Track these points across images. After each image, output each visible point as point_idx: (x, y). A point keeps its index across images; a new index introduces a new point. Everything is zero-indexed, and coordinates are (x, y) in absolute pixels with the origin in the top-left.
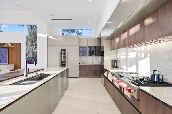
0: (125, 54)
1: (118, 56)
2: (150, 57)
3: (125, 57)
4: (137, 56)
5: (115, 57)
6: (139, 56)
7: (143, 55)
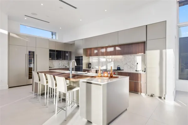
0: (97, 59)
1: (89, 60)
2: (114, 61)
3: (97, 61)
4: (107, 60)
5: (87, 61)
6: (108, 60)
7: (110, 60)
